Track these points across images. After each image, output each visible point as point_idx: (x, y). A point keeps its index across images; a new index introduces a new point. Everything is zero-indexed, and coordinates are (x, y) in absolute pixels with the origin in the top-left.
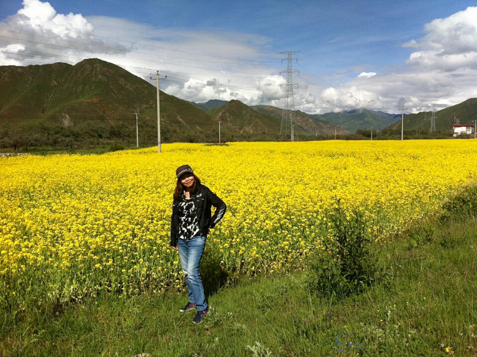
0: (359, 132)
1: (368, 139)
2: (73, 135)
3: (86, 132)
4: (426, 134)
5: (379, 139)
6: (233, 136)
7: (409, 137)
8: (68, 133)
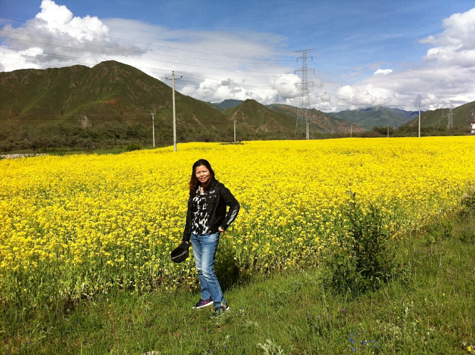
0: (376, 129)
1: (385, 137)
2: (92, 136)
3: (104, 133)
4: (443, 131)
5: (395, 137)
6: (248, 135)
7: (426, 134)
8: (86, 134)
